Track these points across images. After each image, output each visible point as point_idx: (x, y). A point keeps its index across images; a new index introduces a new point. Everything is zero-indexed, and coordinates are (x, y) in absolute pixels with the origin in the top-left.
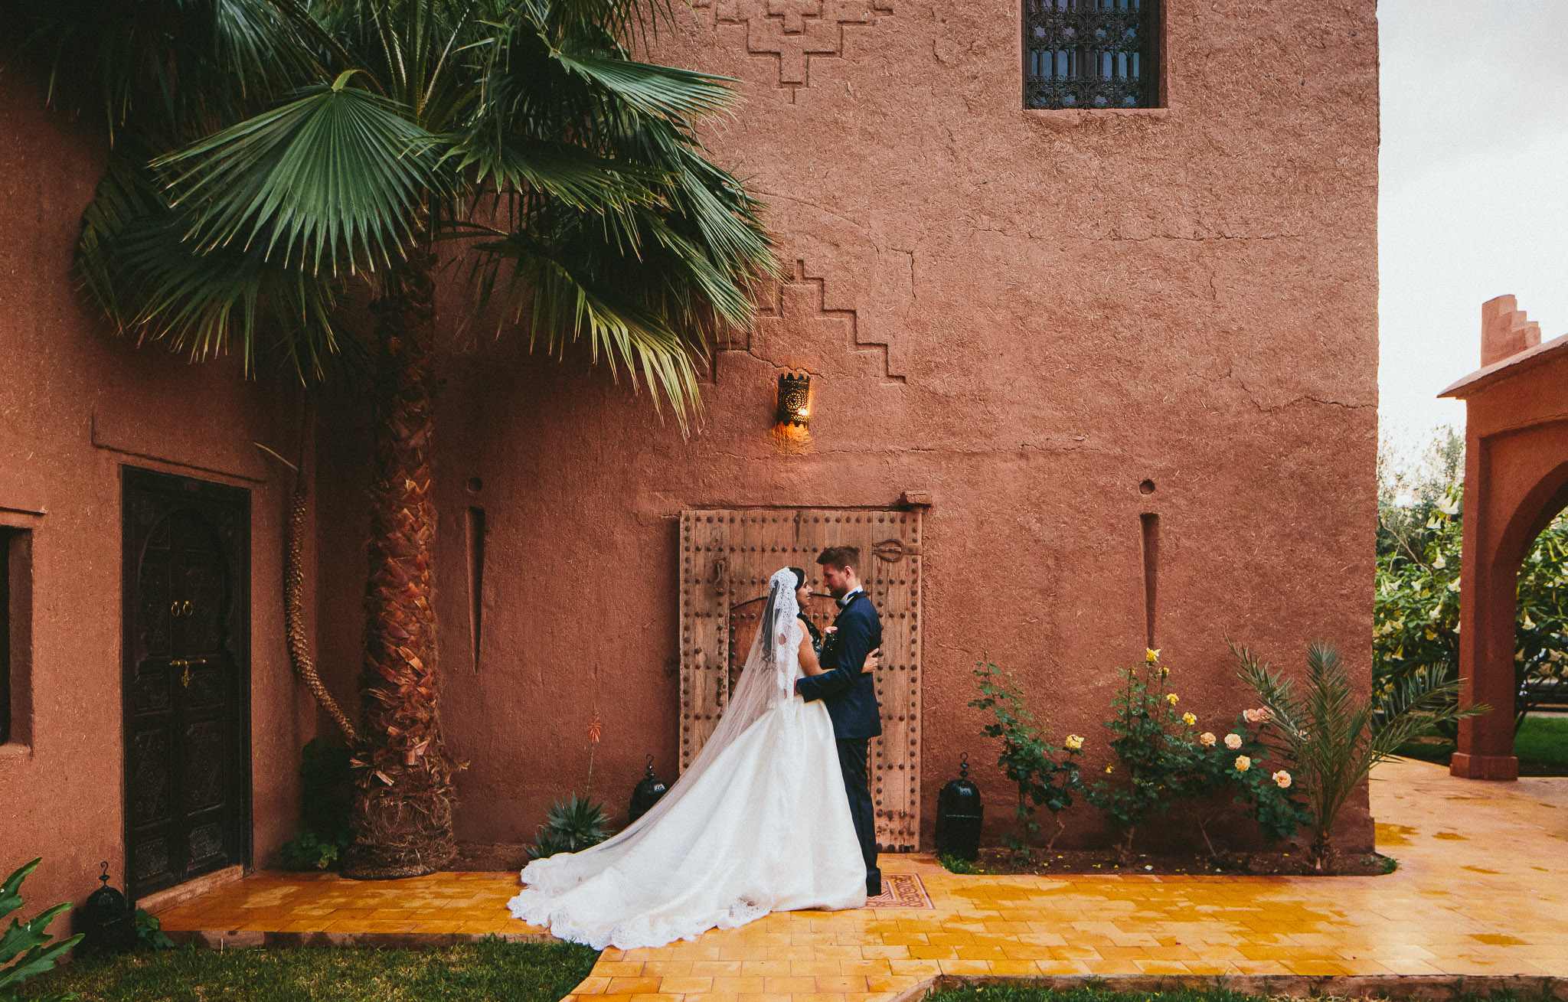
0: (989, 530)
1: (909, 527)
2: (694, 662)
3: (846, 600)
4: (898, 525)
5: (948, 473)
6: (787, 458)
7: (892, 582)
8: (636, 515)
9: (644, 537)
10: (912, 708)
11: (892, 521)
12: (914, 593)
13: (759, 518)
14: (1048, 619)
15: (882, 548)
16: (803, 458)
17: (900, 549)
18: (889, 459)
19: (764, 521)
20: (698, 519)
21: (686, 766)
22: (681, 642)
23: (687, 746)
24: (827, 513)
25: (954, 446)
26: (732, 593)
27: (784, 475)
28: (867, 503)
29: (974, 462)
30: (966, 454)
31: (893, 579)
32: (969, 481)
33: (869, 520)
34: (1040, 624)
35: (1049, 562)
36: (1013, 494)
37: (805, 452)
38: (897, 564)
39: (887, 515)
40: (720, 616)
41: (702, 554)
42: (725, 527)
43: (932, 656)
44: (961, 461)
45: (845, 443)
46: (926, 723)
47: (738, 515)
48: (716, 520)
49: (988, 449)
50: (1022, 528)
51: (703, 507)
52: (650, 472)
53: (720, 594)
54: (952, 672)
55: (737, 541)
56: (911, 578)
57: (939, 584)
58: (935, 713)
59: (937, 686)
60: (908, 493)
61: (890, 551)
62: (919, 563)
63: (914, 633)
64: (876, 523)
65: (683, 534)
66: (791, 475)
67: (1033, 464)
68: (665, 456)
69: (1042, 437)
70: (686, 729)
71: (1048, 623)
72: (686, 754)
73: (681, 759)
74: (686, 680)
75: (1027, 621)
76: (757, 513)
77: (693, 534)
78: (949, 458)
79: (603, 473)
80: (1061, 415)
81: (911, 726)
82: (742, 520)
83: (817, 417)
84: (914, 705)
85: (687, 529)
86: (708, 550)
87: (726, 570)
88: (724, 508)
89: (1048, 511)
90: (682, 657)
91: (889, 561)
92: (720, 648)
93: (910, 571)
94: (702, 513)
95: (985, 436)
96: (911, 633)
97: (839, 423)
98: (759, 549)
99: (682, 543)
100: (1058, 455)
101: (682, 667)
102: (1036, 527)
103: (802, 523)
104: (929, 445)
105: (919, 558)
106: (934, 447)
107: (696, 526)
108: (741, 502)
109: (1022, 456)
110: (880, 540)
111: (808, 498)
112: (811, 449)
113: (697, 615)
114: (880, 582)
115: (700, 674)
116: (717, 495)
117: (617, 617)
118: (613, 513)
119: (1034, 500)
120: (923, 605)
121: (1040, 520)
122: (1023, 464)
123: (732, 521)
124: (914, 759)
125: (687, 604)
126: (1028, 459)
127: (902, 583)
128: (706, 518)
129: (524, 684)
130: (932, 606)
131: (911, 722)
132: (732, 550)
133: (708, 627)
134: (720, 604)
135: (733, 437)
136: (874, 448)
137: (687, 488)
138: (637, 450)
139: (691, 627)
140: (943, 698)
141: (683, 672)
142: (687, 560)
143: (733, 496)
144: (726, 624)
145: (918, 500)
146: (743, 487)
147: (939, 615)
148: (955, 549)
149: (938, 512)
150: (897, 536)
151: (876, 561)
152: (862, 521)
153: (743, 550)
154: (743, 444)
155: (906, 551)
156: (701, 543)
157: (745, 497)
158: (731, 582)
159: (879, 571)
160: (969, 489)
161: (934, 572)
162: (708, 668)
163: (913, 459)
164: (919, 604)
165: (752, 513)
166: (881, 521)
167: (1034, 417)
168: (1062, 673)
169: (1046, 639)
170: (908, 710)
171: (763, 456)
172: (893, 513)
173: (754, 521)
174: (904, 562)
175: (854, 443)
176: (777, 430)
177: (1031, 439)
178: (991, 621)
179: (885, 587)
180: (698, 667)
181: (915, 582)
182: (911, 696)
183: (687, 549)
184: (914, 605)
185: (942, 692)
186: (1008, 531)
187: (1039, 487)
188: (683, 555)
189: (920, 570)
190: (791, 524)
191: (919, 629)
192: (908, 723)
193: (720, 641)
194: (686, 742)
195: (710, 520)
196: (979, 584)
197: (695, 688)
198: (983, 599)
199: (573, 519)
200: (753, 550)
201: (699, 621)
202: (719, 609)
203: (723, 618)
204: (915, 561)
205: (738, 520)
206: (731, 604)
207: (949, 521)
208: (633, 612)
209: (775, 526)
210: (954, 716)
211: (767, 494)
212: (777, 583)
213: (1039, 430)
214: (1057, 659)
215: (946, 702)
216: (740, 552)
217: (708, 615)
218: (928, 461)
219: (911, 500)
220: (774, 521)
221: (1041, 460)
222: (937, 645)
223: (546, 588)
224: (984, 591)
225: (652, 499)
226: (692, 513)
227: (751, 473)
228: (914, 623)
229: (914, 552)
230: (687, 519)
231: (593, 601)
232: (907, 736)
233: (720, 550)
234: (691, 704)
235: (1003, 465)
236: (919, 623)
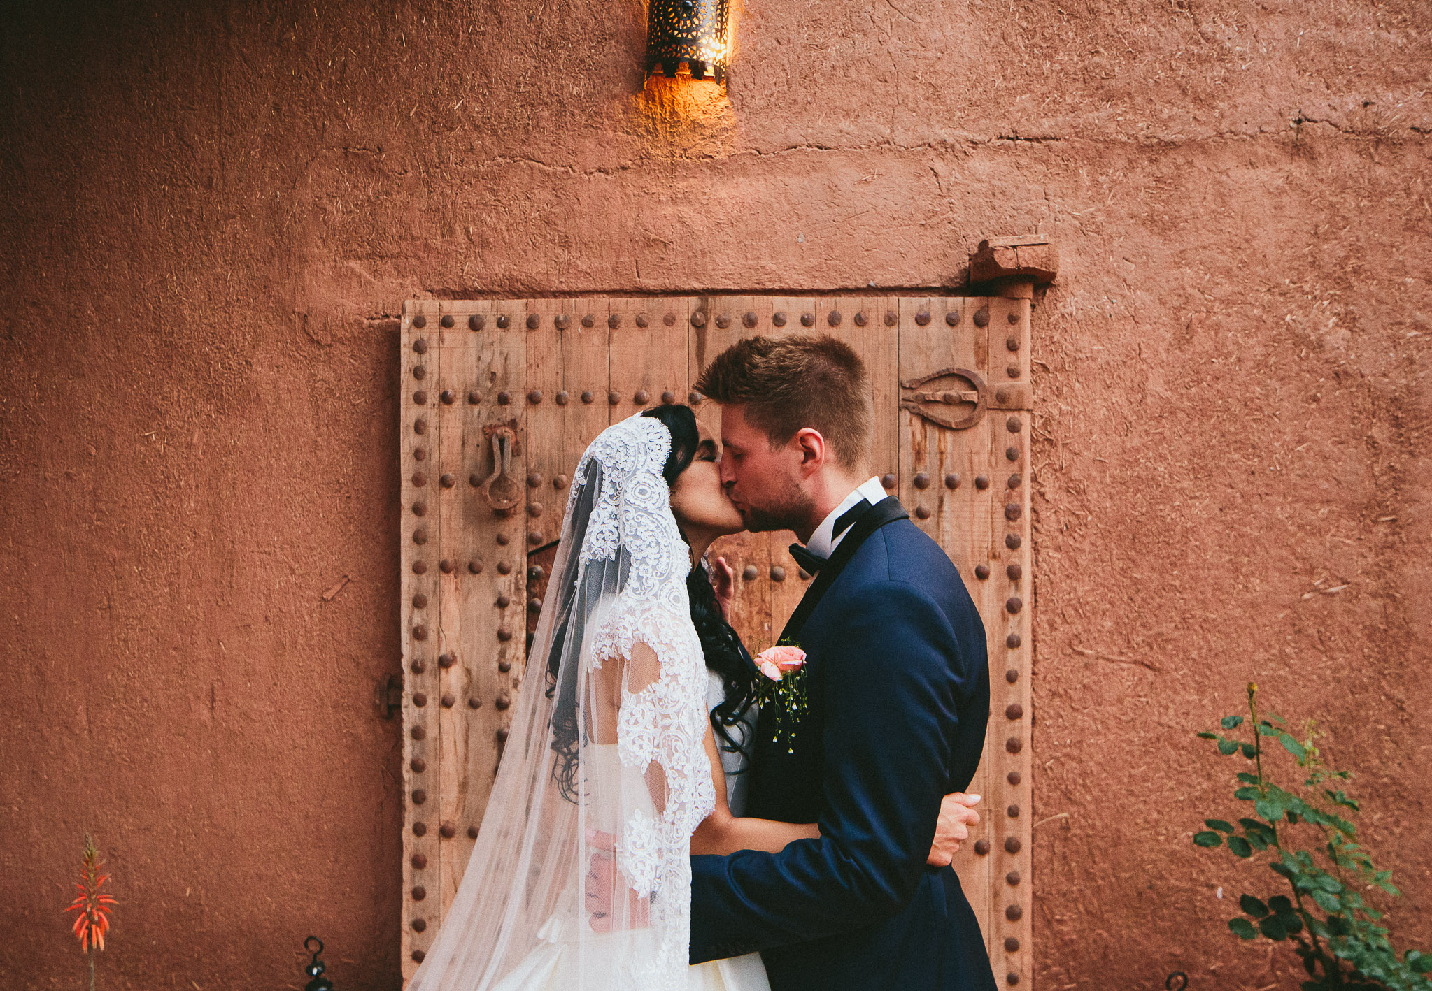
0: (1209, 346)
1: (997, 331)
2: (437, 688)
3: (825, 538)
4: (967, 329)
5: (1097, 197)
6: (673, 168)
7: (951, 484)
8: (304, 318)
9: (322, 371)
10: (1008, 821)
11: (952, 322)
12: (1012, 514)
13: (602, 318)
14: (1372, 584)
15: (926, 392)
16: (715, 167)
17: (973, 396)
18: (939, 165)
19: (613, 324)
20: (446, 323)
21: (418, 957)
22: (405, 635)
23: (420, 904)
24: (779, 303)
25: (1112, 127)
26: (532, 513)
27: (669, 210)
28: (879, 280)
29: (1165, 167)
30: (1142, 148)
31: (957, 475)
32: (1152, 221)
33: (890, 320)
34: (1352, 596)
35: (1375, 432)
36: (1272, 253)
37: (720, 152)
38: (966, 436)
39: (935, 303)
40: (503, 570)
41: (457, 410)
42: (515, 341)
43: (1058, 680)
44: (1131, 165)
45: (823, 127)
46: (1044, 855)
47: (547, 309)
48: (491, 323)
49: (1203, 132)
50: (1300, 340)
51: (466, 294)
52: (336, 211)
53: (502, 515)
54: (1112, 723)
55: (546, 378)
56: (1005, 471)
57: (1075, 490)
58: (1066, 828)
59: (1068, 756)
60: (996, 242)
61: (947, 401)
62: (1026, 432)
63: (1012, 620)
64: (908, 326)
65: (407, 359)
66: (687, 211)
67: (1327, 169)
68: (374, 170)
69: (1352, 101)
70: (418, 863)
71: (1374, 595)
72: (419, 926)
73: (406, 940)
74: (418, 734)
75: (1316, 590)
76: (598, 307)
77: (431, 361)
78: (1097, 159)
79: (227, 217)
80: (1401, 41)
81: (1006, 872)
82: (557, 322)
83: (751, 60)
84: (1014, 812)
85: (419, 348)
86: (473, 400)
87: (516, 453)
88: (518, 295)
89: (1370, 295)
90: (408, 676)
91: (943, 427)
92: (502, 654)
93: (1003, 454)
94: (459, 309)
95: (1196, 99)
96: (1004, 619)
97: (808, 76)
98: (600, 398)
99: (408, 385)
100: (1396, 145)
101: (407, 700)
102: (1337, 337)
103: (711, 328)
104: (1045, 126)
105: (1025, 419)
106: (1057, 132)
107: (441, 339)
108: (557, 283)
109: (1299, 149)
110: (921, 371)
111: (729, 268)
112: (738, 143)
113: (444, 568)
114: (919, 484)
115: (452, 720)
116: (499, 266)
117: (260, 572)
118: (249, 313)
119: (1329, 268)
120: (1036, 548)
121: (1349, 321)
122: (1300, 169)
123: (532, 324)
124: (1015, 958)
125: (419, 538)
126: (1312, 156)
127: (981, 485)
128: (466, 319)
129: (46, 732)
130: (1058, 549)
131: (1007, 857)
132: (533, 400)
133: (473, 600)
134: (502, 541)
135: (538, 118)
136: (902, 138)
137: (427, 249)
138: (304, 158)
139: (431, 600)
140: (1089, 791)
141: (410, 715)
142: (419, 427)
143: (539, 267)
144: (518, 589)
145: (1027, 259)
146: (565, 243)
147: (1075, 570)
148: (1118, 397)
149: (1070, 299)
150: (966, 361)
151: (910, 427)
152: (872, 322)
153: (560, 401)
154: (565, 136)
155: (991, 402)
156: (454, 384)
157: (568, 268)
158: (531, 483)
159: (918, 455)
160: (1156, 241)
161: (1061, 456)
162: (473, 705)
163: (1003, 163)
164: (1026, 545)
165: (581, 306)
166: (922, 320)
167: (1329, 47)
168: (1415, 731)
169: (1370, 638)
170: (999, 827)
171: (613, 164)
172: (955, 302)
173: (587, 323)
174: (984, 428)
175: (846, 125)
176: (650, 98)
177: (1318, 106)
178: (1217, 587)
179: (935, 495)
180: (446, 703)
181: (1014, 483)
182: (1007, 788)
183: (419, 399)
184: (1013, 544)
185: (1084, 774)
186: (1259, 350)
187: (1343, 233)
188: (409, 414)
189: (1028, 456)
190: (682, 330)
191: (1027, 608)
192: (999, 863)
193: (503, 637)
194: (418, 894)
195: (475, 324)
196: (1182, 491)
197: (439, 754)
198: (1193, 530)
199: (157, 332)
200: (586, 399)
201: (448, 583)
202: (501, 554)
203: (511, 577)
204: (1014, 428)
205: (547, 323)
206: (531, 540)
207: (1100, 324)
208: (296, 557)
209: (642, 337)
210: (1117, 840)
211: (624, 259)
212: (593, 468)
213: (1341, 81)
214: (1399, 693)
215: (1097, 801)
216: (554, 406)
217: (473, 569)
218: (1042, 168)
219: (1006, 261)
220: (641, 324)
221: (1349, 160)
222: (1071, 647)
223: (96, 498)
224: (1198, 509)
225: (342, 277)
226: (430, 306)
227: (583, 208)
228: (1012, 594)
229: (1013, 402)
230: (419, 323)
231: (204, 531)
232: (996, 894)
233: (503, 400)
234: (430, 796)
235: (1241, 175)
236: (1026, 597)
